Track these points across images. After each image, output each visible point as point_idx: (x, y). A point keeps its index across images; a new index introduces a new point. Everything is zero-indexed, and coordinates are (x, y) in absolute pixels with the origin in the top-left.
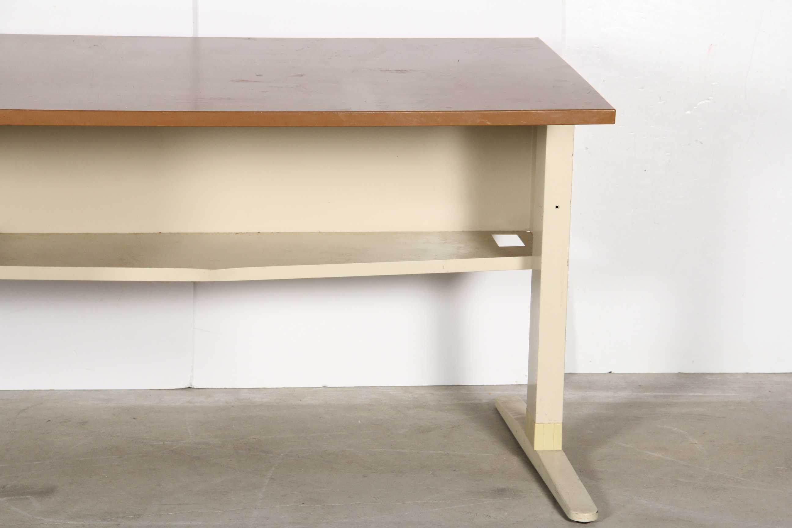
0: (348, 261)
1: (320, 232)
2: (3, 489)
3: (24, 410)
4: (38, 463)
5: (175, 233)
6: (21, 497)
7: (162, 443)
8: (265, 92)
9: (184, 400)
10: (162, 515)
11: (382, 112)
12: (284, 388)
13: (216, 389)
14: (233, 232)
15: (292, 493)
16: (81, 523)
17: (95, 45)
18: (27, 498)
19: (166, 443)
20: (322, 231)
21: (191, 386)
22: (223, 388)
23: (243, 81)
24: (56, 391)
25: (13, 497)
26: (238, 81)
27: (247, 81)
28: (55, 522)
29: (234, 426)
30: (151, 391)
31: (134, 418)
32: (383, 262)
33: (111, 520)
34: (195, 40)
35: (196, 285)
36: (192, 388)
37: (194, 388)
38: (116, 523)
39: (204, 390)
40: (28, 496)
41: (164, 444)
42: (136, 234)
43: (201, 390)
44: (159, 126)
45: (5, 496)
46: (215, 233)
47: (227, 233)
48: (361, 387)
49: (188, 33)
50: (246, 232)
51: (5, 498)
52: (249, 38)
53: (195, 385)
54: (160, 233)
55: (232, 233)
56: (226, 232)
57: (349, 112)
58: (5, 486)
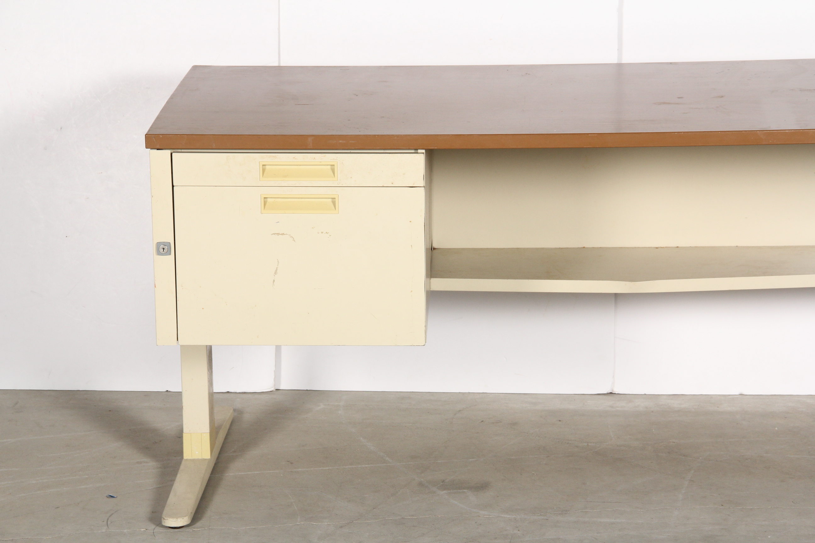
0: (765, 274)
1: (737, 246)
2: (443, 483)
3: (460, 411)
4: (473, 460)
5: (598, 248)
6: (459, 491)
7: (586, 444)
8: (686, 113)
9: (606, 404)
10: (588, 512)
11: (801, 130)
12: (702, 395)
13: (636, 394)
14: (653, 246)
15: (711, 495)
16: (513, 517)
17: (527, 74)
18: (465, 492)
19: (590, 444)
20: (739, 245)
21: (613, 391)
22: (643, 394)
23: (665, 103)
24: (489, 394)
25: (452, 491)
26: (660, 104)
27: (669, 103)
28: (489, 515)
29: (654, 430)
30: (575, 395)
31: (560, 421)
32: (800, 274)
33: (541, 515)
34: (620, 66)
35: (616, 296)
36: (613, 393)
37: (615, 393)
38: (545, 517)
39: (625, 395)
40: (465, 490)
41: (588, 444)
42: (562, 248)
43: (622, 396)
44: (585, 147)
45: (445, 489)
46: (635, 247)
47: (647, 248)
48: (777, 395)
49: (613, 59)
50: (664, 246)
51: (445, 492)
52: (671, 63)
53: (616, 391)
54: (584, 247)
55: (651, 247)
56: (646, 246)
57: (768, 130)
58: (444, 480)
